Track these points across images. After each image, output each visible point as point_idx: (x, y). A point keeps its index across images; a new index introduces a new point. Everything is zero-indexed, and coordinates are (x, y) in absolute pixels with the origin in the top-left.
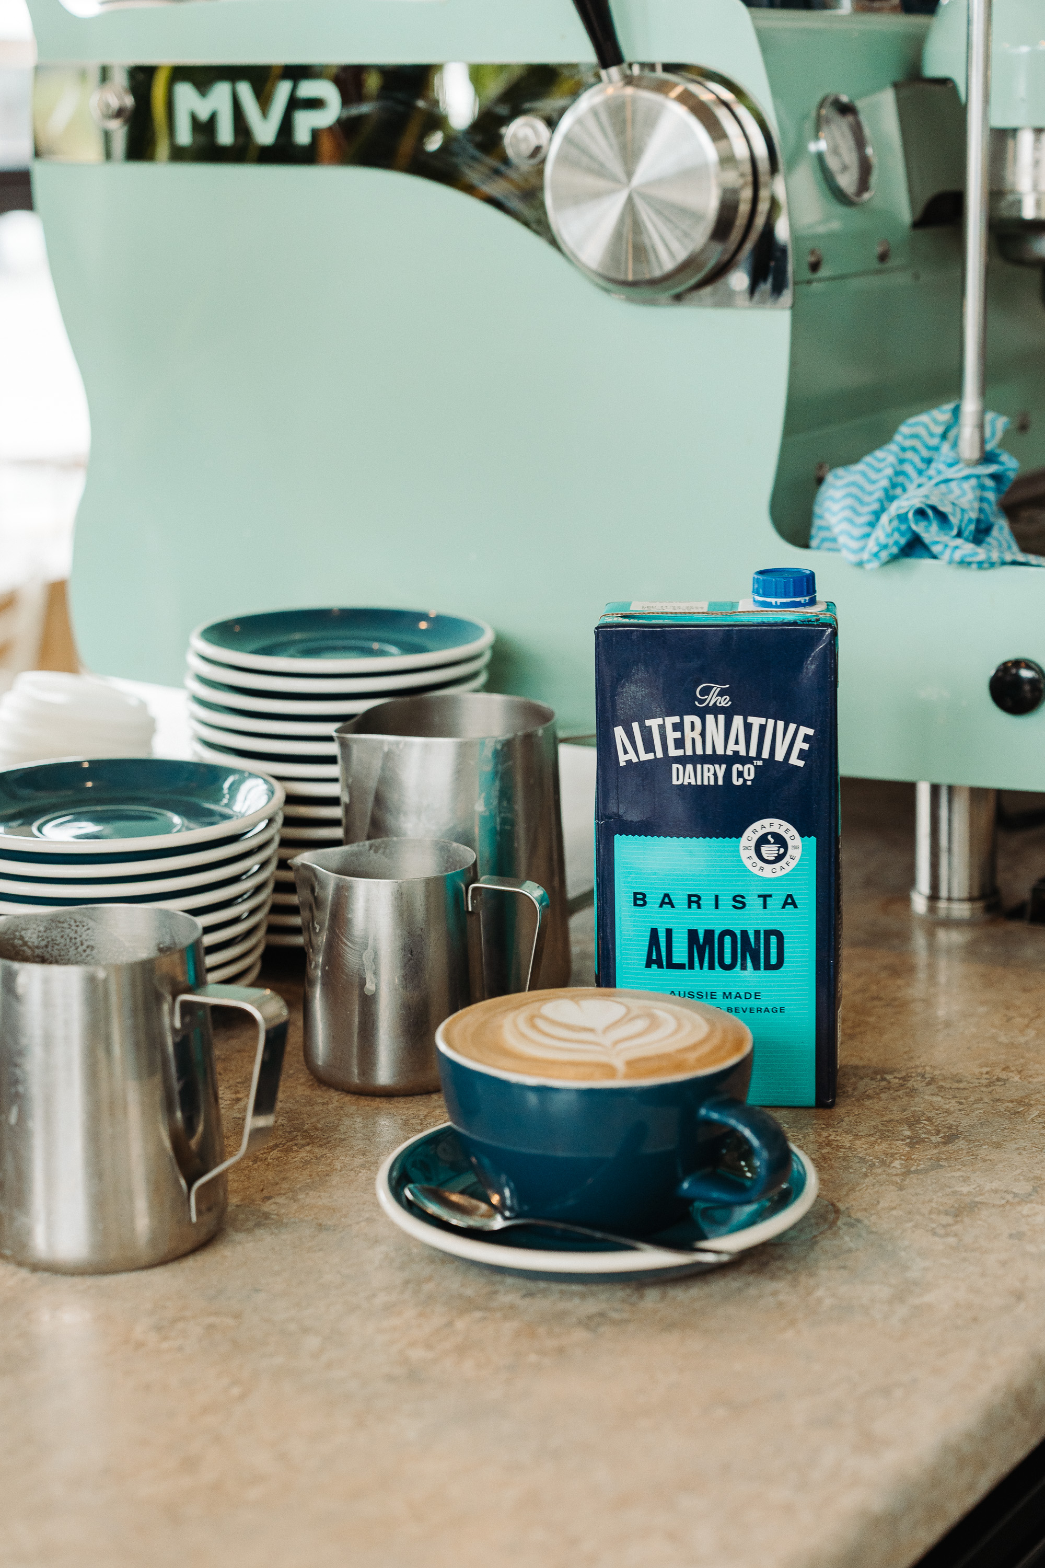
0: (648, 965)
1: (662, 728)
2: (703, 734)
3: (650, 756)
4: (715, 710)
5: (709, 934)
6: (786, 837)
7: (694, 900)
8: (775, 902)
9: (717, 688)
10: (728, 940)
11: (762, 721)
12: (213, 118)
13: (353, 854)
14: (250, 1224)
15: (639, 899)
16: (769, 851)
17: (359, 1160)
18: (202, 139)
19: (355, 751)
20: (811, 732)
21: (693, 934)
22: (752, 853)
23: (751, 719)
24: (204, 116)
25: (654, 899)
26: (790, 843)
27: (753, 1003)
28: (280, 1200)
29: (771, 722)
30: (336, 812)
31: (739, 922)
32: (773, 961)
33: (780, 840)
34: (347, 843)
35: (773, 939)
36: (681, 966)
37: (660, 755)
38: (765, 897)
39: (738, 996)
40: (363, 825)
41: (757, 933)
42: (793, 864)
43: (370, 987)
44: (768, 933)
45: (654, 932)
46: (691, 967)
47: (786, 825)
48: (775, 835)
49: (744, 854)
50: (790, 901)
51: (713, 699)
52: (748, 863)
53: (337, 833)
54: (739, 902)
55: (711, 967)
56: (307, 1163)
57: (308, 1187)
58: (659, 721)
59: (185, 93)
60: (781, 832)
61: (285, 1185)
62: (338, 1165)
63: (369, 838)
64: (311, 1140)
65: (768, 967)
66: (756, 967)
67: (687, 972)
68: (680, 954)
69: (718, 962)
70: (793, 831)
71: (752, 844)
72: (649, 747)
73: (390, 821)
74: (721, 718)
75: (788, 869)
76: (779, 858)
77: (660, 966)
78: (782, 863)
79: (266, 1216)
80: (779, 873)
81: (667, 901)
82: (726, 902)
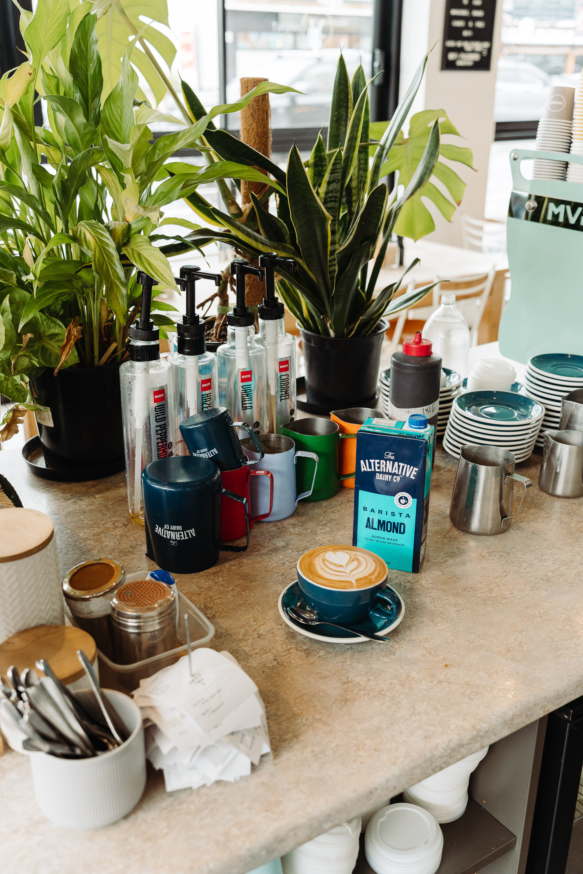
0: (367, 527)
1: (374, 463)
2: (386, 466)
3: (370, 470)
4: (390, 460)
5: (384, 522)
6: (408, 498)
7: (380, 512)
8: (403, 516)
9: (391, 453)
10: (389, 524)
11: (403, 464)
12: (559, 214)
13: (560, 433)
14: (516, 529)
15: (365, 509)
16: (403, 501)
17: (547, 515)
18: (554, 219)
19: (566, 404)
20: (417, 470)
21: (379, 521)
22: (398, 501)
23: (400, 464)
24: (556, 213)
25: (369, 510)
26: (409, 500)
27: (395, 542)
28: (525, 523)
29: (406, 465)
30: (558, 420)
31: (393, 519)
32: (402, 531)
33: (406, 498)
34: (560, 430)
35: (402, 526)
36: (376, 529)
37: (373, 470)
38: (401, 514)
39: (391, 539)
40: (564, 426)
41: (398, 523)
42: (409, 506)
43: (558, 470)
44: (401, 524)
45: (369, 519)
46: (378, 530)
47: (408, 495)
48: (404, 497)
49: (395, 501)
50: (408, 516)
51: (389, 456)
52: (396, 504)
53: (558, 425)
54: (393, 514)
55: (384, 531)
56: (533, 513)
57: (532, 521)
58: (374, 461)
59: (552, 206)
60: (407, 496)
61: (527, 519)
62: (541, 516)
63: (565, 429)
64: (536, 507)
65: (400, 533)
66: (397, 532)
67: (377, 531)
68: (376, 525)
69: (385, 529)
70: (410, 496)
71: (398, 499)
72: (370, 468)
73: (572, 425)
74: (391, 462)
75: (408, 507)
76: (405, 504)
77: (370, 528)
78: (406, 505)
79: (520, 527)
80: (405, 508)
81: (372, 510)
82: (389, 514)
